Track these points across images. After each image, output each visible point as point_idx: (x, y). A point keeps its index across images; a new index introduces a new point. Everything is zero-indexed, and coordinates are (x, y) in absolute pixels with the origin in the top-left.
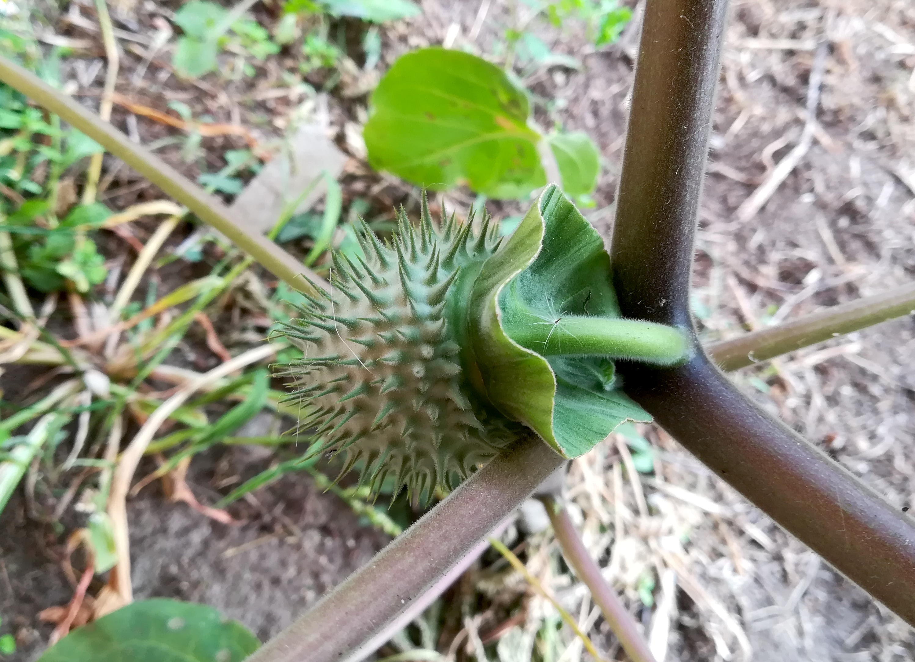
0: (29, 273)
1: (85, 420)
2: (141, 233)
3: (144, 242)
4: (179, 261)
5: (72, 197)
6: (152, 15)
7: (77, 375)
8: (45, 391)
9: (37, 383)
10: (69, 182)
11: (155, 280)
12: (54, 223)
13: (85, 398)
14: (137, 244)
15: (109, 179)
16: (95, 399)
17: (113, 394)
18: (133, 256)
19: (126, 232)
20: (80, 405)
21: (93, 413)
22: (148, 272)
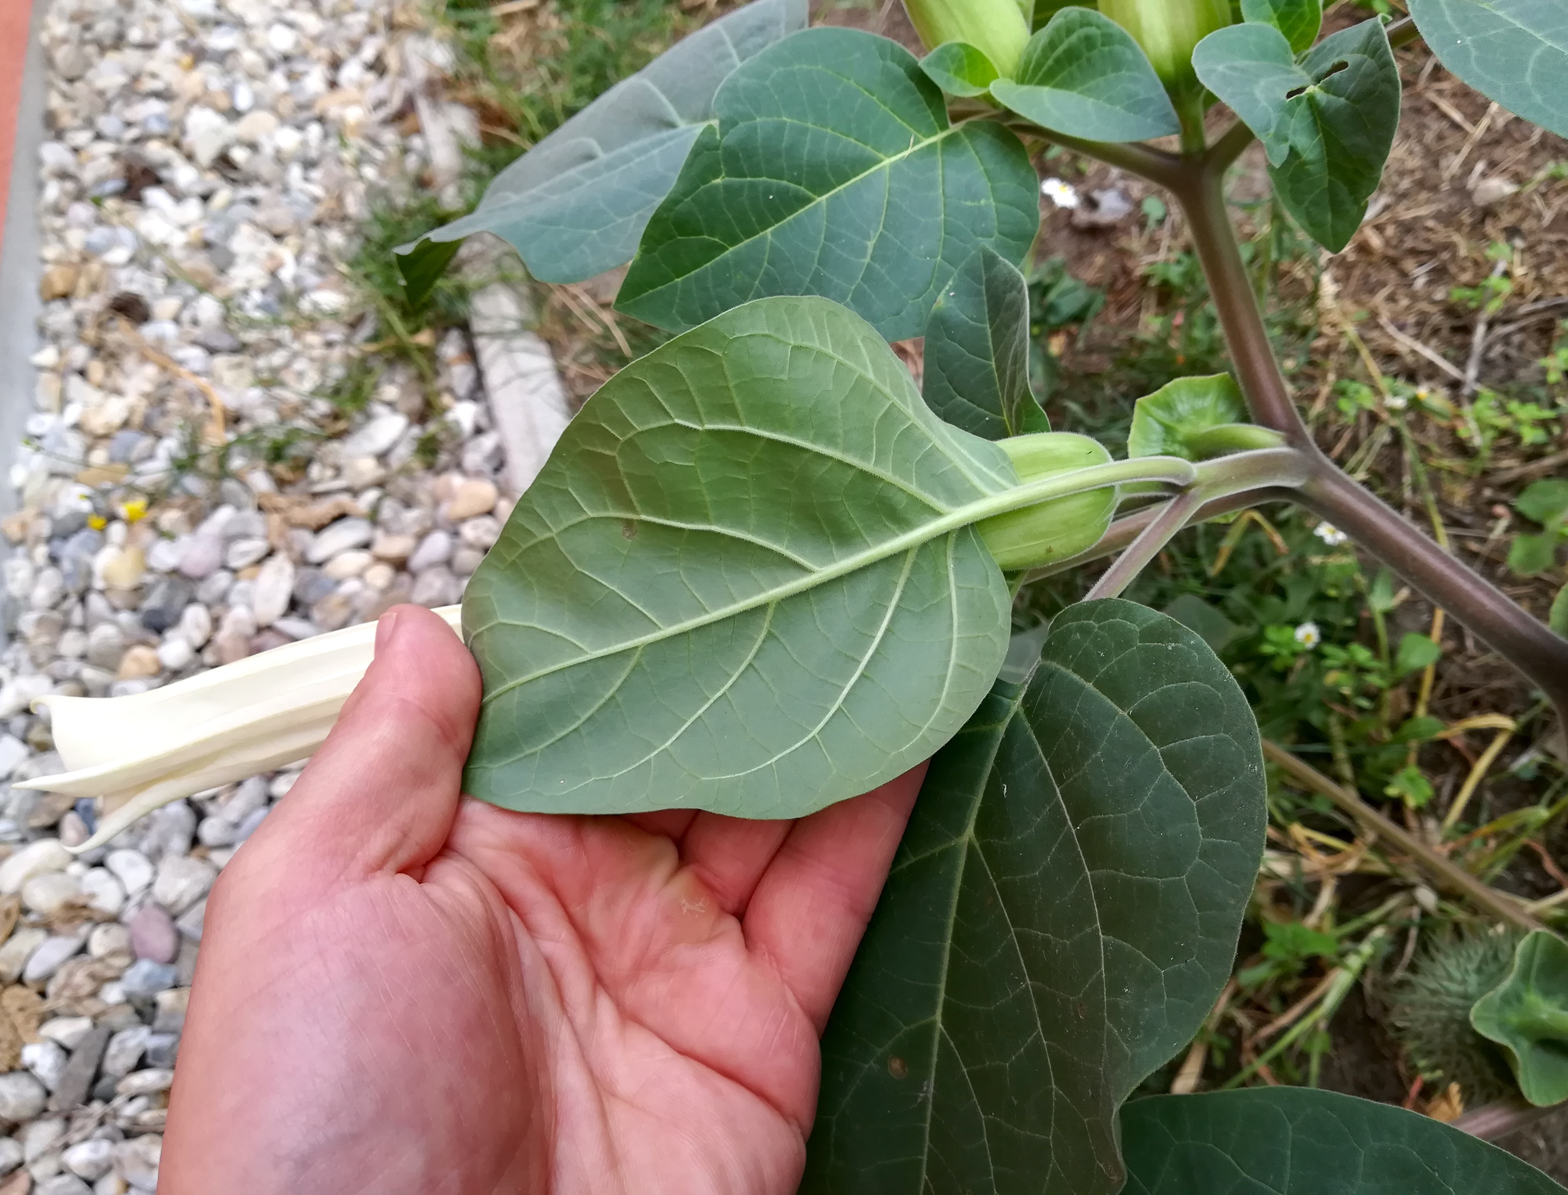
0: (1364, 783)
1: (1413, 933)
2: (1476, 743)
3: (1478, 754)
4: (1514, 776)
5: (1405, 707)
6: (1492, 502)
7: (1409, 888)
8: (1380, 900)
9: (1373, 891)
10: (1402, 691)
11: (1488, 796)
12: (1387, 735)
13: (1415, 912)
14: (1469, 756)
15: (1442, 685)
16: (1425, 914)
17: (1442, 911)
18: (1467, 769)
19: (1459, 743)
20: (1410, 918)
21: (1422, 929)
22: (1480, 787)
